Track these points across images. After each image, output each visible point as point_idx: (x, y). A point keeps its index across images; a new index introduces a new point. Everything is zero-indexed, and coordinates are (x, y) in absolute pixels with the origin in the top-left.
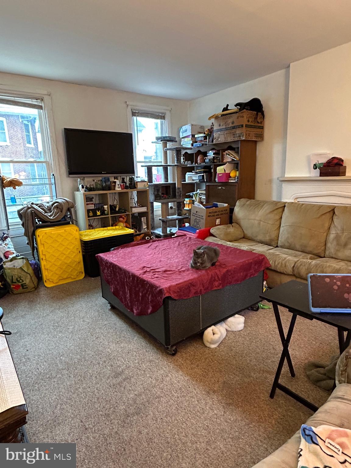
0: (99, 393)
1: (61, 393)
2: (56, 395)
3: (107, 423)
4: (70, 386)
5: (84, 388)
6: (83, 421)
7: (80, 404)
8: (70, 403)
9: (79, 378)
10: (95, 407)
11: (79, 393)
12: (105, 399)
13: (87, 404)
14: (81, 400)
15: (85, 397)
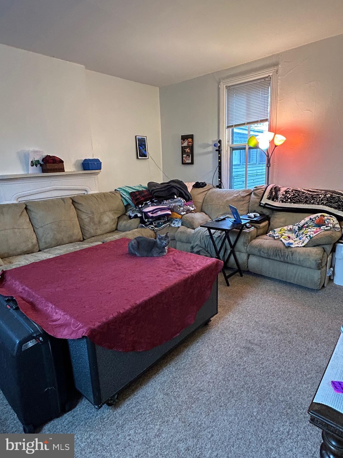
0: (277, 354)
1: (297, 382)
2: (302, 386)
3: (295, 340)
4: (285, 380)
5: (280, 367)
6: (305, 353)
7: (295, 362)
8: (300, 370)
9: (272, 378)
10: (290, 352)
11: (286, 368)
12: (278, 349)
13: (292, 358)
14: (291, 363)
15: (287, 361)
